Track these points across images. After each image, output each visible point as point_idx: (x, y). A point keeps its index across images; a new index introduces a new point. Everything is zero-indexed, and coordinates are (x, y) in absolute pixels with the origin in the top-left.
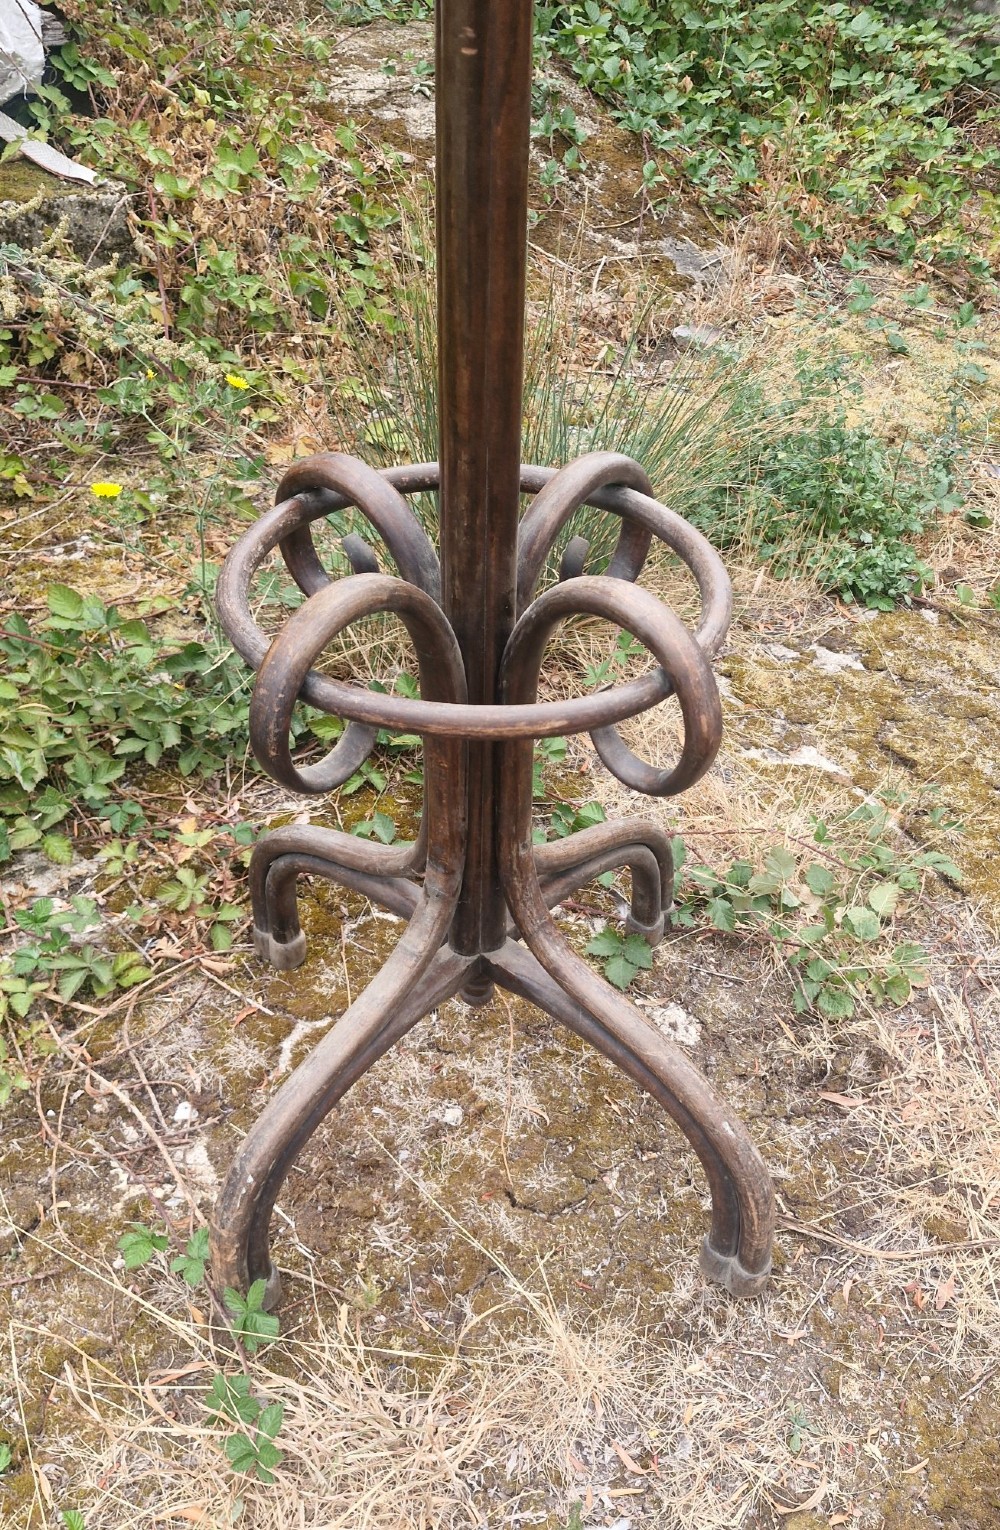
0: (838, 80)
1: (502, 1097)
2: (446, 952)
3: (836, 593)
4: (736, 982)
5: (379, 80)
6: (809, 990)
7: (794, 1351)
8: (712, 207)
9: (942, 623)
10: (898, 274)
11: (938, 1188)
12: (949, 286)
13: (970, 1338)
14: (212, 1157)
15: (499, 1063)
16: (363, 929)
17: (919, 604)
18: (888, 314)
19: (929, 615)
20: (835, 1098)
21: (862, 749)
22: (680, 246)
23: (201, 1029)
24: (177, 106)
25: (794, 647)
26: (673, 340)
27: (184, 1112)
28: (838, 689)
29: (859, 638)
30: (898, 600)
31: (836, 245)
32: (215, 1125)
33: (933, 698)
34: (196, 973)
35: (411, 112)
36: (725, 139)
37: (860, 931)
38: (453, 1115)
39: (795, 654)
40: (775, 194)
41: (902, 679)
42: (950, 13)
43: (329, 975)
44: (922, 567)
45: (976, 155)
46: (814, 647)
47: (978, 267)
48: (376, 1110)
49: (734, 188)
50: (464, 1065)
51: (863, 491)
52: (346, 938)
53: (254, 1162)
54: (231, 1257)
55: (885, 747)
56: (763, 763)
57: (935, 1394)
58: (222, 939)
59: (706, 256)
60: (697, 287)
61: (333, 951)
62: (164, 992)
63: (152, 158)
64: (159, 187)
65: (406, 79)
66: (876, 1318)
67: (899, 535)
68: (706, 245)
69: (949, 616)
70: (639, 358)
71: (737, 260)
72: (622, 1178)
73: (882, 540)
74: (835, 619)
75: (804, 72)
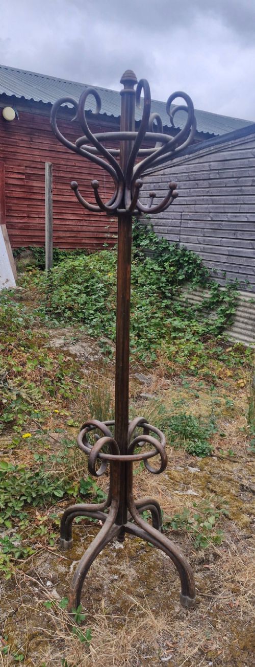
0: (173, 335)
1: (127, 573)
2: (115, 525)
3: (191, 454)
4: (180, 543)
5: (61, 341)
6: (197, 542)
7: (204, 619)
8: (146, 366)
9: (218, 460)
10: (195, 379)
11: (233, 582)
12: (208, 381)
13: (244, 613)
14: (58, 592)
15: (125, 566)
16: (86, 538)
17: (212, 456)
18: (193, 388)
19: (214, 458)
20: (207, 566)
21: (203, 489)
22: (140, 375)
23: (50, 564)
24: (15, 351)
25: (183, 467)
26: (141, 397)
27: (49, 583)
28: (196, 476)
29: (198, 464)
30: (206, 454)
31: (179, 373)
32: (57, 585)
33: (218, 477)
34: (46, 551)
35: (70, 348)
36: (147, 349)
37: (207, 528)
38: (116, 577)
39: (183, 469)
40: (162, 361)
41: (210, 473)
42: (199, 318)
43: (79, 549)
44: (211, 446)
45: (211, 350)
46: (188, 467)
47: (214, 377)
48: (97, 578)
49: (151, 361)
50: (117, 567)
51: (193, 429)
52: (82, 541)
53: (80, 570)
54: (75, 598)
55: (209, 489)
56: (179, 494)
57: (238, 625)
58: (52, 543)
59: (147, 377)
60: (145, 384)
61: (79, 544)
62: (39, 556)
63: (13, 363)
64: (14, 369)
65: (68, 341)
66: (222, 611)
67: (204, 439)
68: (146, 374)
69: (219, 458)
70: (133, 401)
71: (155, 377)
72: (159, 588)
73: (200, 440)
74: (191, 460)
75: (165, 333)
